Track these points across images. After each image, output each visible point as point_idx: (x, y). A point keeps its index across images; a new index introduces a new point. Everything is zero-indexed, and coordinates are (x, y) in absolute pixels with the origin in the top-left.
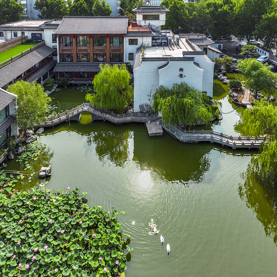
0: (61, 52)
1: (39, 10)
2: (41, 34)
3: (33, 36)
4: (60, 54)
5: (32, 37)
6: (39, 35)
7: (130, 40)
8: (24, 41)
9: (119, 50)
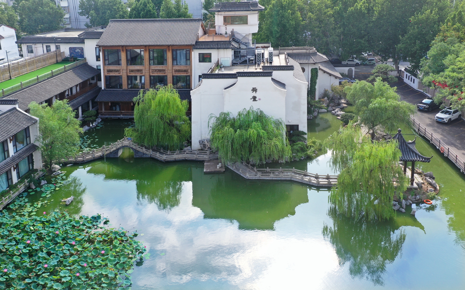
0: (107, 75)
1: (86, 17)
2: (82, 49)
3: (72, 51)
4: (106, 77)
5: (71, 53)
6: (80, 51)
7: (201, 55)
8: (59, 59)
9: (186, 71)
